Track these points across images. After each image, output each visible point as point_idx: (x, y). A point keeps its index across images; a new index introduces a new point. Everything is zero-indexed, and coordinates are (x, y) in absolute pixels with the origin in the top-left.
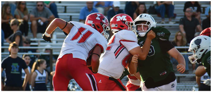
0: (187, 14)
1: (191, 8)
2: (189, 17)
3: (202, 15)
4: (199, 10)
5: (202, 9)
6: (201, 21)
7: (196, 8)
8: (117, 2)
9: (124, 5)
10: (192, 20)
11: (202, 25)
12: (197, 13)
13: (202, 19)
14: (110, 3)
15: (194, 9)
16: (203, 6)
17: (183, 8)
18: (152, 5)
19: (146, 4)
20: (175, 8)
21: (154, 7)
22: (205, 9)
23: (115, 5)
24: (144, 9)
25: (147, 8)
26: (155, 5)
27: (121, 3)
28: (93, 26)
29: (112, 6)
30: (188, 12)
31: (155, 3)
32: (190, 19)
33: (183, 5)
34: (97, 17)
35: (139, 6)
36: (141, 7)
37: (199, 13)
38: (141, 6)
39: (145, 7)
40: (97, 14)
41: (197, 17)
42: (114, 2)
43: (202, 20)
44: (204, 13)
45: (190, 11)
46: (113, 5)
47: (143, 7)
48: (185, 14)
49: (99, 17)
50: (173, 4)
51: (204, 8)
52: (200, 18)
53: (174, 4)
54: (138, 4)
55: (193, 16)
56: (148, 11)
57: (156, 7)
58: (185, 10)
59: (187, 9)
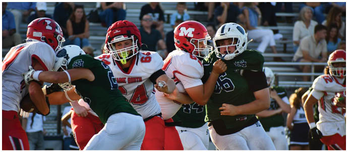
0: (144, 23)
1: (150, 14)
2: (147, 27)
3: (166, 25)
4: (161, 18)
5: (166, 16)
6: (164, 34)
7: (157, 15)
8: (42, 4)
9: (53, 9)
10: (152, 33)
11: (165, 39)
12: (159, 23)
13: (165, 31)
14: (32, 4)
15: (154, 16)
16: (167, 12)
17: (138, 15)
18: (94, 9)
19: (86, 7)
20: (128, 15)
21: (96, 11)
22: (171, 16)
23: (39, 8)
24: (82, 14)
25: (87, 14)
26: (99, 9)
27: (49, 4)
28: (43, 41)
29: (35, 10)
30: (146, 20)
31: (98, 6)
32: (149, 31)
33: (139, 11)
34: (47, 25)
35: (75, 10)
36: (78, 12)
37: (162, 22)
38: (78, 10)
39: (84, 12)
40: (46, 21)
41: (159, 29)
42: (37, 4)
43: (166, 33)
44: (168, 22)
45: (148, 19)
46: (36, 8)
47: (81, 12)
48: (141, 23)
49: (50, 25)
50: (124, 8)
51: (169, 15)
52: (163, 30)
53: (127, 9)
54: (73, 7)
55: (154, 26)
56: (88, 17)
57: (99, 13)
58: (141, 18)
59: (145, 17)
